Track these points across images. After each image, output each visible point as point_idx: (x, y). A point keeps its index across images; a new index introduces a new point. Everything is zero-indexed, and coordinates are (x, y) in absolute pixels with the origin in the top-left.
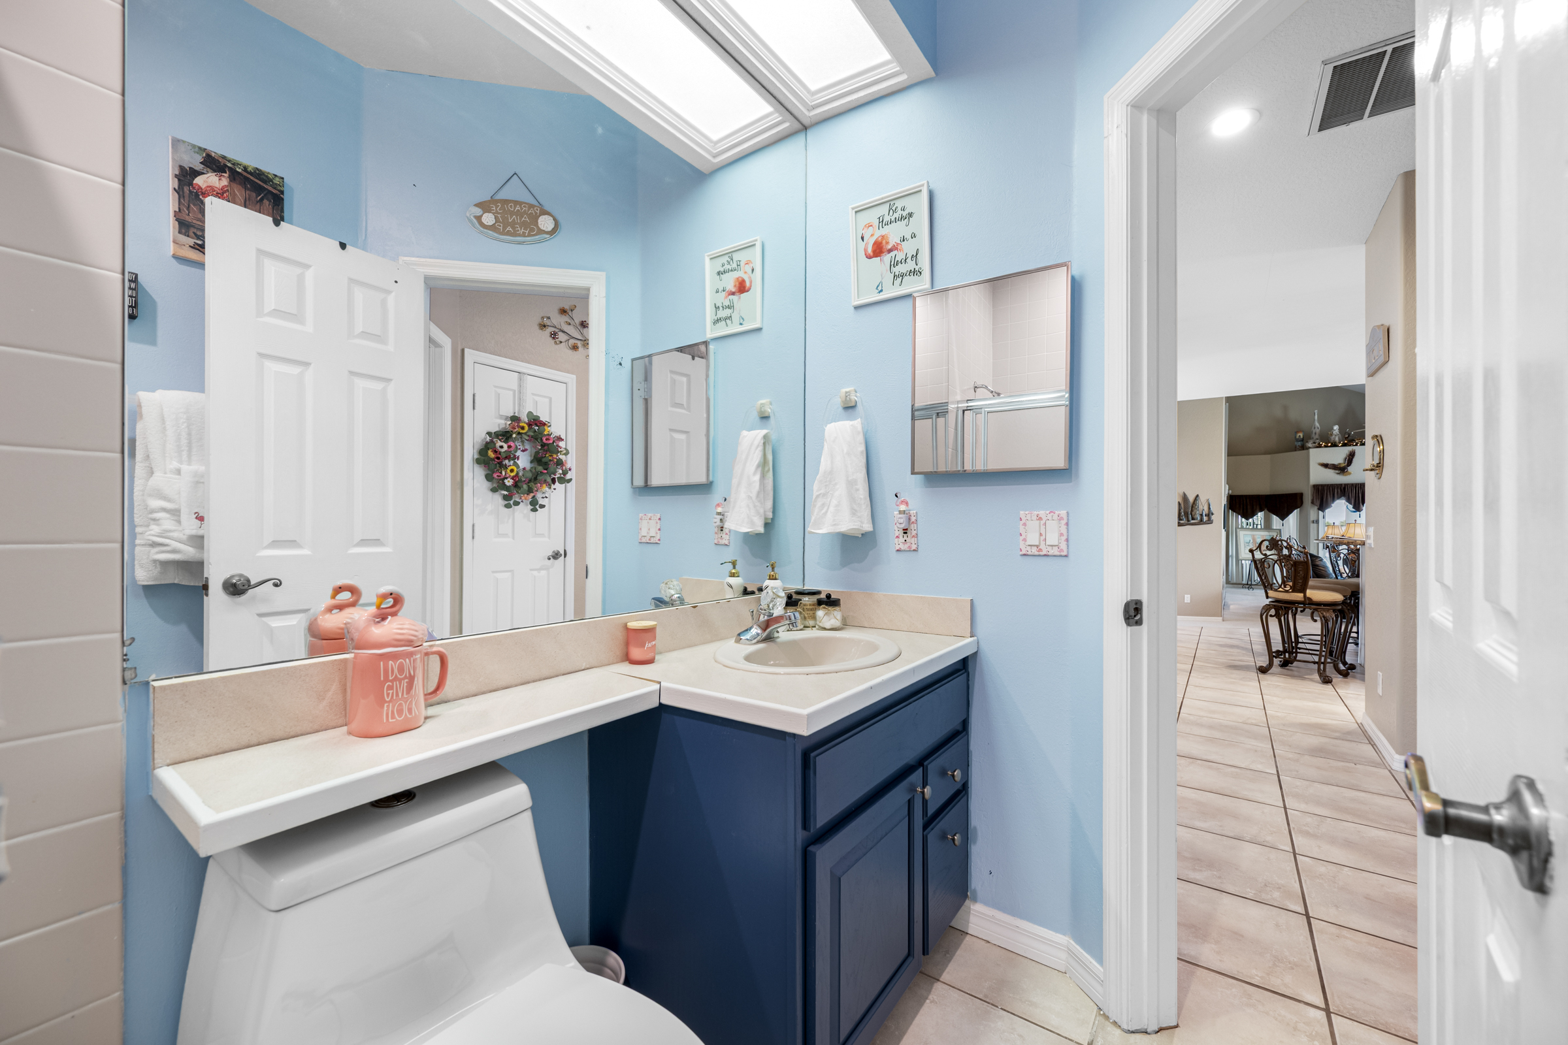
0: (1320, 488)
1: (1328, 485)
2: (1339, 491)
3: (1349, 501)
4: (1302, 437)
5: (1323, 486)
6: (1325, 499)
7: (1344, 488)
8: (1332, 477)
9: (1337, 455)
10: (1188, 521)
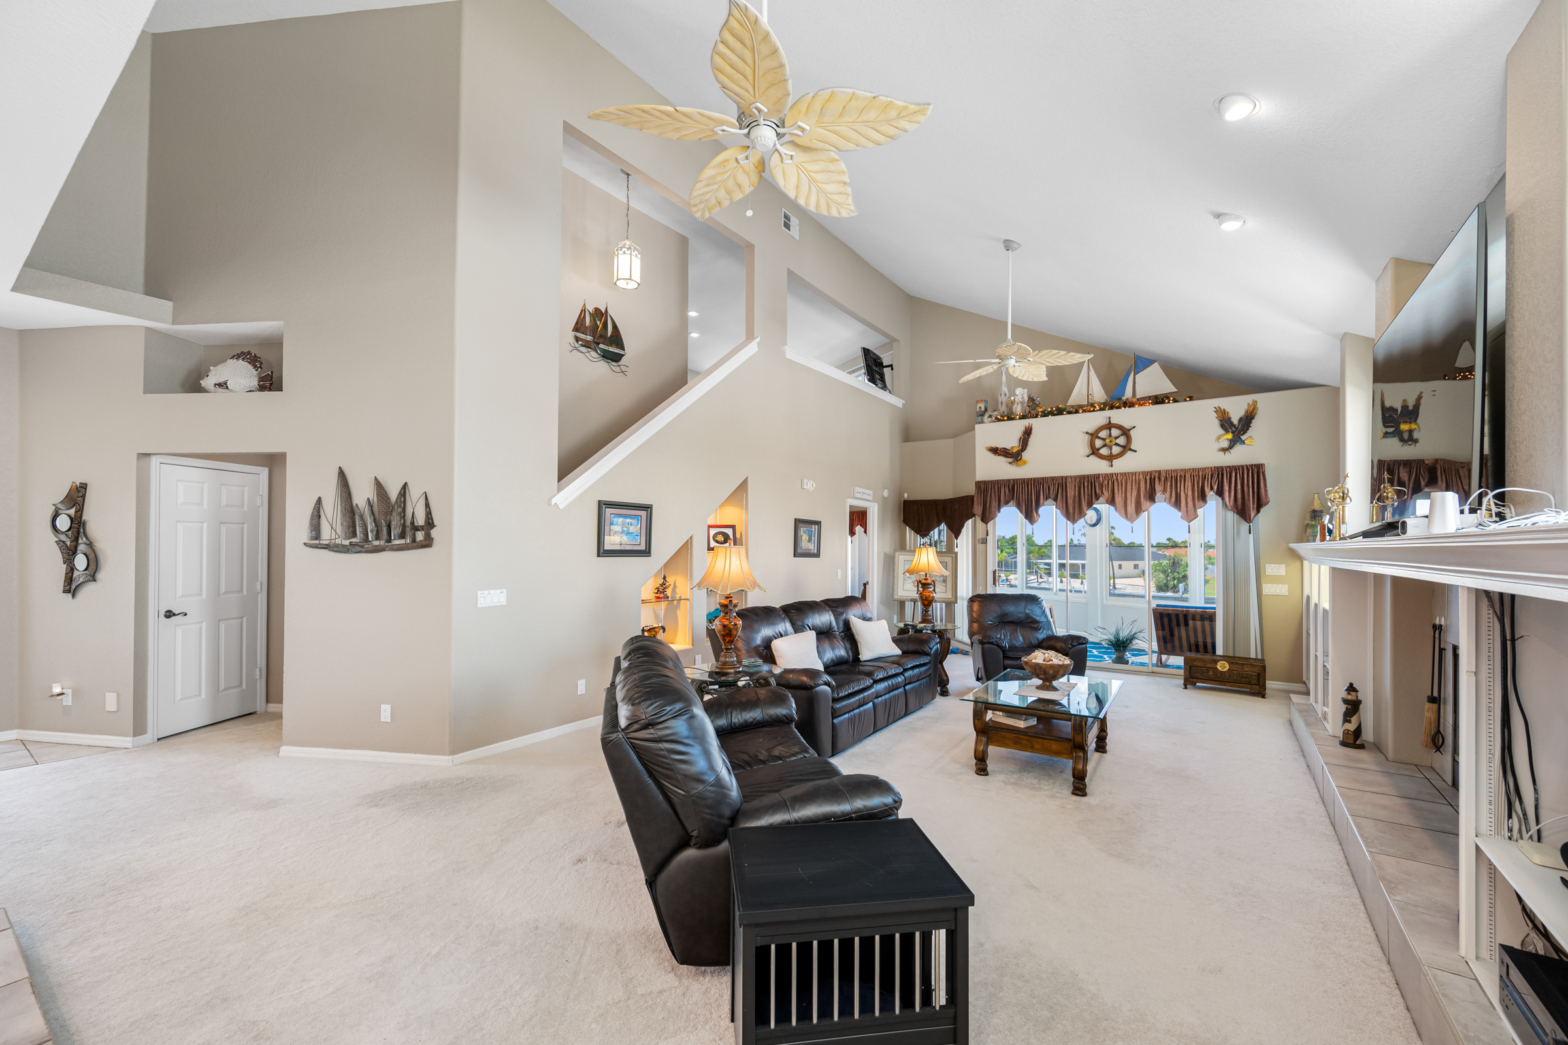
0: (982, 486)
1: (992, 481)
2: (1007, 490)
3: (1019, 506)
4: (983, 409)
5: (985, 483)
6: (988, 505)
7: (1013, 486)
8: (1002, 470)
9: (1008, 434)
10: (366, 540)
